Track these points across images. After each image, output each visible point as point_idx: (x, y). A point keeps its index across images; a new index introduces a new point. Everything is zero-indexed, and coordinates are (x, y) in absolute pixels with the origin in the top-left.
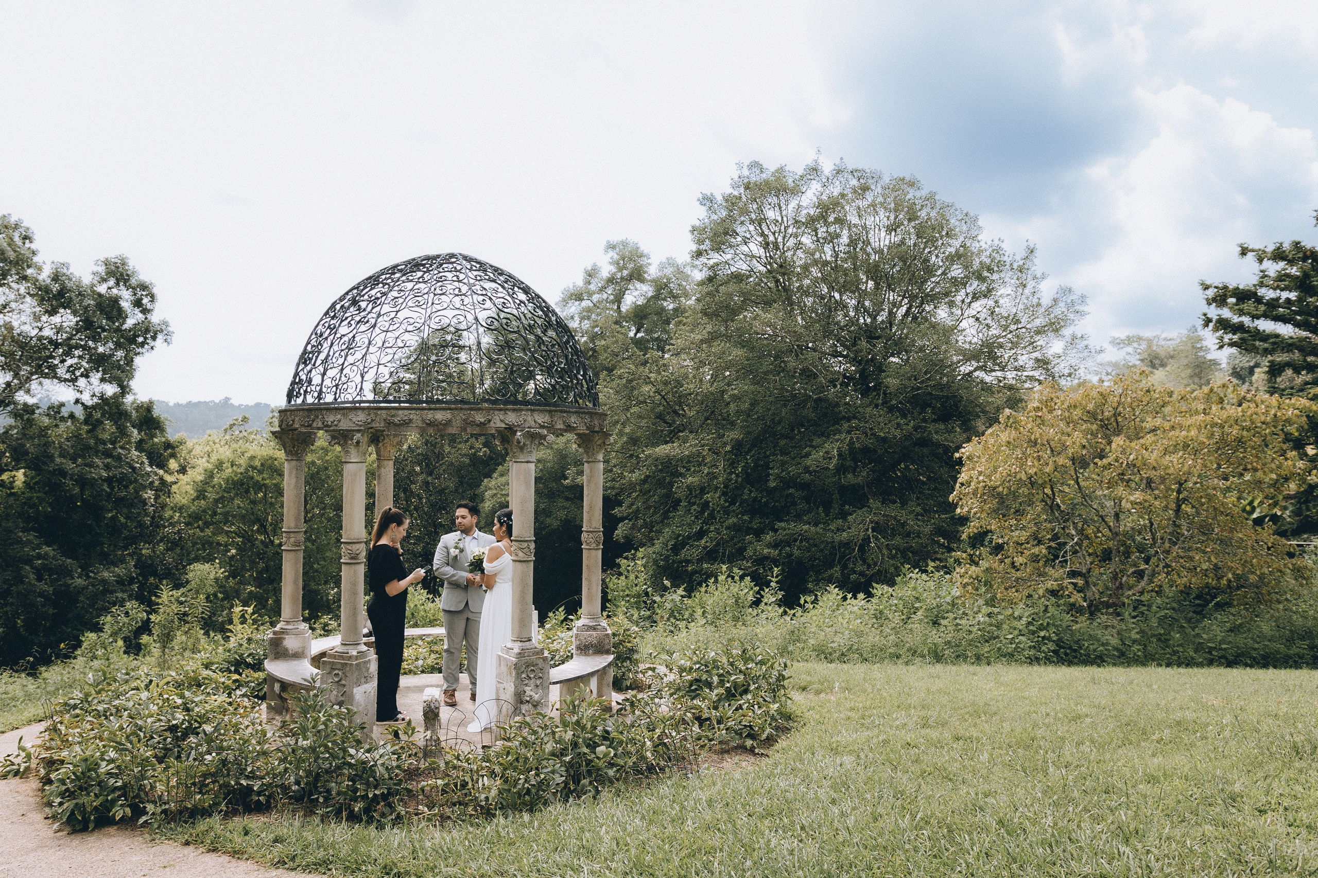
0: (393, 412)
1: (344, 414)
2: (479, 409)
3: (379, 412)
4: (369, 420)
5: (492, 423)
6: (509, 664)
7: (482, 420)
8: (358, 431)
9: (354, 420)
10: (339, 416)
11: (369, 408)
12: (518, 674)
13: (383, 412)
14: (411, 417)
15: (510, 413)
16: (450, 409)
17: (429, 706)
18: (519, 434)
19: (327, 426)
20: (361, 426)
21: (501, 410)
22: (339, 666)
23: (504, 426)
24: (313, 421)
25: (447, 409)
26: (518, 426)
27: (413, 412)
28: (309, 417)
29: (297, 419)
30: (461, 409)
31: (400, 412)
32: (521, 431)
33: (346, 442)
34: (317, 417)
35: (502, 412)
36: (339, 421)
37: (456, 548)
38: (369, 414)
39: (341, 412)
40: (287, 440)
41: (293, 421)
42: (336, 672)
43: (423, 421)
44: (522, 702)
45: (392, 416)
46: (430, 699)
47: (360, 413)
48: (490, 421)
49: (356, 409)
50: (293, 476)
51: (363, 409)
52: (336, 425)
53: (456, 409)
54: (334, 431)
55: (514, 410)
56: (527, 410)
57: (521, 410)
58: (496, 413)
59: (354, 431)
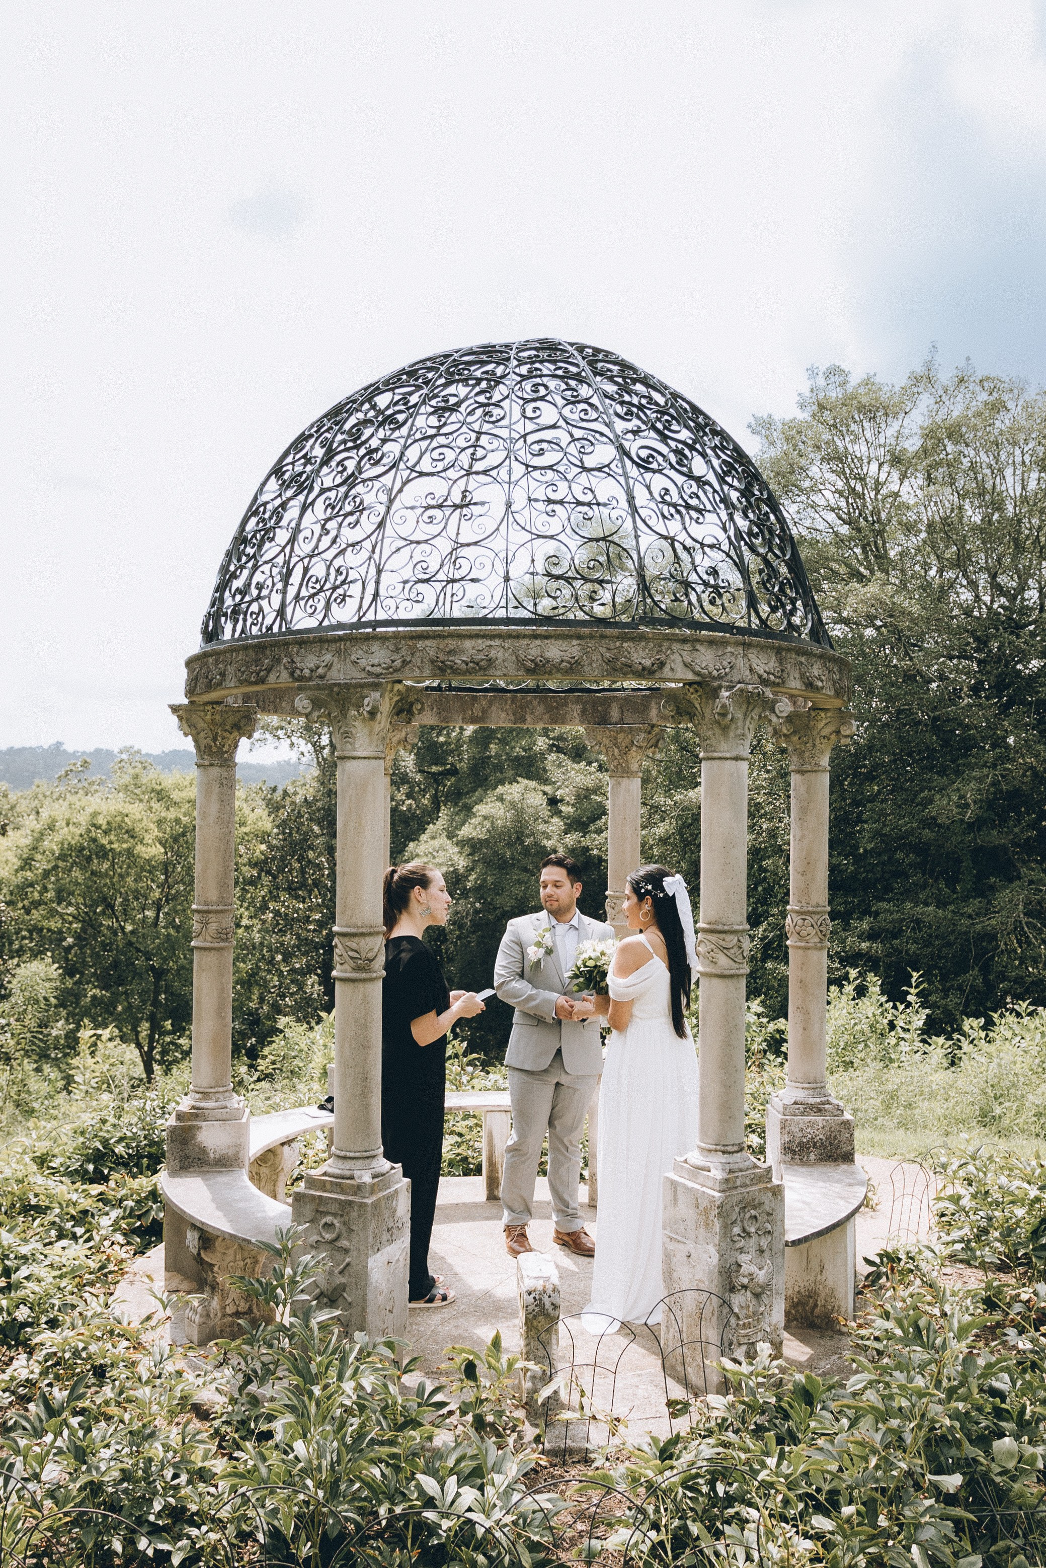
0: (452, 643)
1: (339, 652)
2: (642, 637)
3: (420, 644)
4: (398, 663)
5: (666, 669)
6: (704, 1203)
7: (647, 663)
8: (375, 686)
9: (363, 663)
10: (328, 657)
11: (396, 635)
12: (726, 1228)
13: (429, 643)
14: (493, 654)
15: (702, 649)
16: (579, 637)
17: (539, 1302)
18: (725, 694)
19: (301, 678)
20: (378, 676)
21: (684, 641)
22: (333, 1208)
23: (690, 676)
24: (269, 670)
25: (571, 637)
26: (720, 677)
27: (497, 642)
28: (257, 662)
29: (230, 669)
30: (603, 637)
31: (468, 644)
32: (729, 688)
33: (344, 713)
34: (279, 661)
35: (687, 647)
36: (329, 667)
37: (539, 944)
38: (397, 650)
39: (333, 647)
40: (201, 724)
41: (223, 674)
42: (328, 1219)
43: (520, 663)
44: (732, 1289)
45: (451, 652)
46: (539, 1285)
47: (375, 646)
48: (662, 664)
49: (368, 638)
50: (214, 797)
51: (384, 638)
52: (322, 677)
53: (591, 637)
54: (318, 687)
55: (711, 642)
56: (737, 644)
57: (723, 643)
58: (676, 646)
59: (362, 686)
